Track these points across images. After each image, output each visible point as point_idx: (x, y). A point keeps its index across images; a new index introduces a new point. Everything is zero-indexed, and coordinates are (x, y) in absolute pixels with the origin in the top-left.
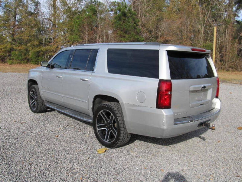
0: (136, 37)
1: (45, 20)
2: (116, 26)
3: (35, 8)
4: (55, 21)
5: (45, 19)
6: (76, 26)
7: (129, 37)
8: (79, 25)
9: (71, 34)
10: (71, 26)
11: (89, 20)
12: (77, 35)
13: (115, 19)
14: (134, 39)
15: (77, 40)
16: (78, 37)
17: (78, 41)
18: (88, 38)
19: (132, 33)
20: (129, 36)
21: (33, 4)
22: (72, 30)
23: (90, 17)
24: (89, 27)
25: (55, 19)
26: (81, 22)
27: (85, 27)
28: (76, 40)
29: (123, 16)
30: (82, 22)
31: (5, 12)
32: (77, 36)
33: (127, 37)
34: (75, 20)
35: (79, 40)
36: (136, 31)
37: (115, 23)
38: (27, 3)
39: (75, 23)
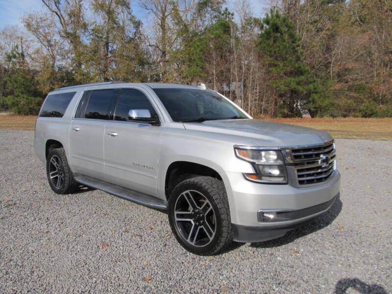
0: (297, 65)
1: (149, 47)
2: (263, 48)
3: (135, 31)
4: (164, 48)
5: (150, 45)
6: (196, 53)
7: (284, 66)
8: (201, 50)
9: (189, 66)
10: (189, 54)
11: (217, 42)
12: (199, 67)
13: (261, 37)
14: (293, 69)
15: (199, 74)
16: (201, 70)
17: (200, 76)
18: (216, 71)
19: (290, 58)
20: (284, 64)
21: (132, 25)
22: (190, 60)
23: (219, 37)
24: (218, 53)
25: (164, 44)
26: (205, 46)
27: (212, 54)
28: (197, 75)
29: (273, 31)
30: (207, 46)
31: (93, 39)
32: (199, 69)
33: (281, 65)
34: (195, 43)
35: (202, 74)
36: (296, 54)
37: (261, 43)
38: (123, 24)
39: (195, 48)
